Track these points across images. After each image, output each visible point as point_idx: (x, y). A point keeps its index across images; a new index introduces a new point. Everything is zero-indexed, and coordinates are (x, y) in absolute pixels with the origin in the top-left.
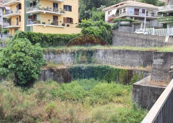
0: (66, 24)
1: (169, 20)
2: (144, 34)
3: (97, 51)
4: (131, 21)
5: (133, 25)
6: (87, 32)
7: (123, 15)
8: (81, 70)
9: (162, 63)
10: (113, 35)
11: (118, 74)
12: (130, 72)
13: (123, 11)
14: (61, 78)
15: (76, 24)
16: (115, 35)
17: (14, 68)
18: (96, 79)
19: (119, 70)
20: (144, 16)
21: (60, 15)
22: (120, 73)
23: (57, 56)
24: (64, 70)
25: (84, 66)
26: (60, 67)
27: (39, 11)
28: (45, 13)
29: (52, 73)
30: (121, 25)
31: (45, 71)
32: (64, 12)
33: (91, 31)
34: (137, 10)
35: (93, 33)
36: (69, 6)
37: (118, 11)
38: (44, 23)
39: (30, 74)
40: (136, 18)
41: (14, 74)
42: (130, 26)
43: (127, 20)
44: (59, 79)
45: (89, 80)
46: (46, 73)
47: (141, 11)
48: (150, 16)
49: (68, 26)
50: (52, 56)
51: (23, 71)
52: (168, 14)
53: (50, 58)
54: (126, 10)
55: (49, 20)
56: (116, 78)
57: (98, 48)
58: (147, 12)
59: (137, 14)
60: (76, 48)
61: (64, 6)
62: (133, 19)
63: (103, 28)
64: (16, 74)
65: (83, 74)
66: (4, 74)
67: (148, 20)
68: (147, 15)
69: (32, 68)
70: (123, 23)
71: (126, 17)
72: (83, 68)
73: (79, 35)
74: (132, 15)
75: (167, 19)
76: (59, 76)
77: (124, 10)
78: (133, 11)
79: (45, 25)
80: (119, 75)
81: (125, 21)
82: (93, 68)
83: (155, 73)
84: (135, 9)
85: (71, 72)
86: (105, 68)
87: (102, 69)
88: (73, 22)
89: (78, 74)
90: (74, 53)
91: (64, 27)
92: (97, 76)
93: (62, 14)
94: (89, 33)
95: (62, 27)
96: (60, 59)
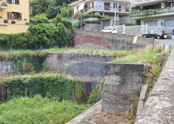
0: (10, 21)
1: (143, 15)
2: (113, 32)
3: (46, 56)
4: (99, 17)
5: (102, 22)
6: (35, 29)
7: (91, 10)
8: (23, 84)
9: (118, 83)
10: (74, 34)
11: (74, 87)
12: (89, 85)
13: (91, 5)
15: (25, 20)
16: (76, 34)
18: (44, 96)
19: (75, 83)
20: (116, 11)
21: (2, 9)
22: (76, 86)
25: (27, 77)
30: (88, 22)
33: (41, 29)
34: (107, 4)
35: (44, 31)
37: (86, 6)
40: (106, 14)
42: (98, 23)
43: (94, 17)
45: (32, 99)
47: (112, 5)
48: (123, 11)
49: (13, 23)
52: (142, 8)
54: (95, 5)
56: (71, 94)
57: (49, 52)
58: (120, 7)
59: (107, 9)
60: (18, 53)
62: (103, 15)
63: (60, 26)
65: (26, 89)
67: (121, 16)
68: (120, 10)
70: (90, 19)
71: (94, 12)
72: (26, 81)
73: (23, 34)
74: (102, 9)
75: (141, 14)
77: (93, 4)
78: (103, 5)
80: (75, 90)
81: (91, 17)
82: (41, 80)
83: (108, 100)
84: (105, 3)
85: (7, 88)
86: (57, 79)
87: (53, 81)
88: (21, 18)
89: (18, 89)
90: (13, 59)
91: (6, 24)
92: (48, 90)
93: (3, 7)
94: (38, 31)
95: (4, 24)
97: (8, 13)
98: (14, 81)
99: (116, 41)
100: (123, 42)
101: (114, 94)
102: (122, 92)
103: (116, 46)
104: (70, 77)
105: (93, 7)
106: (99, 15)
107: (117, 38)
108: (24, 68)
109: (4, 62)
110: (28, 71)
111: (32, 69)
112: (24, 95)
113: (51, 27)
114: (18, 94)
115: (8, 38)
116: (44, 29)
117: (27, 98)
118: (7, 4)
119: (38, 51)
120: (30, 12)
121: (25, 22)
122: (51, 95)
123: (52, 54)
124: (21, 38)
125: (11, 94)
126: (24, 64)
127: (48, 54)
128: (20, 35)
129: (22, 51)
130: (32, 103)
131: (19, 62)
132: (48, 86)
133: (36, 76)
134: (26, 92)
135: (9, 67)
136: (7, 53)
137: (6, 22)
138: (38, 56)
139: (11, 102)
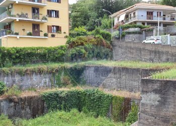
0: (50, 35)
2: (156, 43)
3: (84, 69)
4: (140, 27)
5: (144, 32)
6: (74, 42)
7: (133, 20)
8: (60, 98)
10: (113, 46)
11: (111, 103)
12: (127, 101)
13: (132, 15)
14: (28, 110)
15: (65, 33)
16: (115, 46)
19: (112, 98)
20: (159, 20)
21: (42, 23)
22: (113, 101)
23: (25, 78)
25: (64, 90)
27: (9, 18)
28: (18, 20)
29: (12, 104)
32: (46, 19)
34: (150, 13)
36: (56, 11)
37: (127, 16)
38: (17, 34)
40: (149, 23)
42: (140, 33)
43: (135, 27)
44: (23, 111)
45: (68, 113)
46: (2, 104)
47: (155, 14)
48: (168, 20)
49: (53, 36)
50: (17, 78)
53: (14, 82)
54: (136, 14)
55: (24, 30)
57: (87, 65)
58: (165, 16)
59: (150, 19)
60: (56, 65)
61: (48, 11)
62: (146, 25)
63: (98, 38)
65: (63, 102)
67: (165, 25)
68: (164, 19)
70: (131, 30)
71: (135, 22)
72: (63, 95)
73: (62, 47)
74: (145, 19)
76: (23, 108)
77: (134, 13)
78: (145, 14)
79: (18, 37)
80: (112, 106)
81: (132, 27)
82: (78, 93)
83: (146, 122)
84: (148, 12)
85: (44, 101)
86: (94, 93)
87: (89, 95)
88: (61, 31)
89: (55, 103)
90: (52, 72)
91: (46, 37)
92: (84, 105)
93: (43, 21)
94: (77, 44)
95: (44, 37)
96: (30, 83)
97: (48, 27)
98: (51, 94)
99: (159, 52)
100: (167, 53)
101: (152, 115)
102: (162, 114)
103: (159, 58)
104: (107, 92)
105: (135, 16)
106: (141, 24)
107: (161, 49)
108: (62, 81)
109: (42, 75)
111: (69, 82)
112: (60, 109)
113: (89, 40)
114: (55, 108)
115: (47, 51)
116: (82, 41)
117: (63, 112)
118: (47, 18)
119: (76, 64)
120: (70, 25)
121: (65, 35)
122: (87, 110)
123: (89, 67)
124: (59, 50)
125: (48, 108)
126: (62, 77)
127: (85, 67)
128: (59, 48)
129: (60, 64)
130: (68, 118)
131: (57, 74)
132: (85, 100)
133: (73, 89)
134: (62, 106)
135: (47, 80)
136: (45, 66)
137: (46, 35)
138: (76, 69)
139: (47, 116)
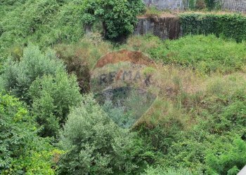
8: (196, 22)
14: (165, 31)
17: (102, 15)
18: (218, 37)
24: (169, 19)
25: (202, 14)
26: (164, 15)
29: (153, 24)
31: (142, 21)
39: (123, 24)
41: (101, 24)
44: (162, 33)
45: (206, 38)
46: (144, 23)
51: (113, 19)
53: (150, 2)
64: (104, 23)
65: (199, 27)
66: (89, 22)
69: (126, 16)
72: (199, 19)
76: (161, 29)
82: (214, 18)
85: (180, 24)
86: (235, 19)
87: (229, 20)
89: (191, 27)
92: (220, 31)
96: (164, 4)
98: (188, 17)
108: (195, 4)
110: (199, 8)
111: (205, 5)
112: (196, 34)
132: (221, 26)
133: (208, 14)
134: (198, 30)
135: (181, 2)
